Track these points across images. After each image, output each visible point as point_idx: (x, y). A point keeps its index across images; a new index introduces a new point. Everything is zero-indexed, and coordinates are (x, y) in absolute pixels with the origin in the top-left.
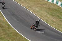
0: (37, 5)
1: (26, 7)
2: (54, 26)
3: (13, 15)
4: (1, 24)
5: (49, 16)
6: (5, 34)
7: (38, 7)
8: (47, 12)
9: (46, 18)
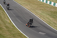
0: (40, 8)
1: (30, 10)
2: (56, 28)
3: (18, 17)
4: (7, 25)
5: (51, 19)
6: (10, 34)
7: (40, 9)
8: (49, 15)
9: (48, 20)
